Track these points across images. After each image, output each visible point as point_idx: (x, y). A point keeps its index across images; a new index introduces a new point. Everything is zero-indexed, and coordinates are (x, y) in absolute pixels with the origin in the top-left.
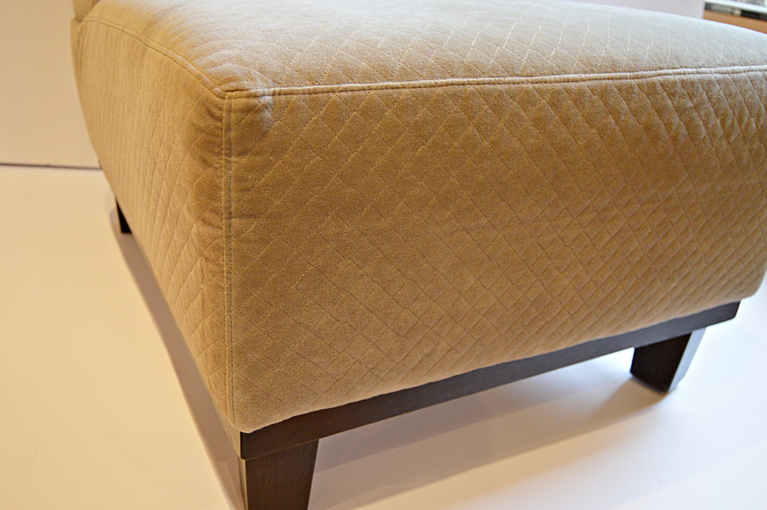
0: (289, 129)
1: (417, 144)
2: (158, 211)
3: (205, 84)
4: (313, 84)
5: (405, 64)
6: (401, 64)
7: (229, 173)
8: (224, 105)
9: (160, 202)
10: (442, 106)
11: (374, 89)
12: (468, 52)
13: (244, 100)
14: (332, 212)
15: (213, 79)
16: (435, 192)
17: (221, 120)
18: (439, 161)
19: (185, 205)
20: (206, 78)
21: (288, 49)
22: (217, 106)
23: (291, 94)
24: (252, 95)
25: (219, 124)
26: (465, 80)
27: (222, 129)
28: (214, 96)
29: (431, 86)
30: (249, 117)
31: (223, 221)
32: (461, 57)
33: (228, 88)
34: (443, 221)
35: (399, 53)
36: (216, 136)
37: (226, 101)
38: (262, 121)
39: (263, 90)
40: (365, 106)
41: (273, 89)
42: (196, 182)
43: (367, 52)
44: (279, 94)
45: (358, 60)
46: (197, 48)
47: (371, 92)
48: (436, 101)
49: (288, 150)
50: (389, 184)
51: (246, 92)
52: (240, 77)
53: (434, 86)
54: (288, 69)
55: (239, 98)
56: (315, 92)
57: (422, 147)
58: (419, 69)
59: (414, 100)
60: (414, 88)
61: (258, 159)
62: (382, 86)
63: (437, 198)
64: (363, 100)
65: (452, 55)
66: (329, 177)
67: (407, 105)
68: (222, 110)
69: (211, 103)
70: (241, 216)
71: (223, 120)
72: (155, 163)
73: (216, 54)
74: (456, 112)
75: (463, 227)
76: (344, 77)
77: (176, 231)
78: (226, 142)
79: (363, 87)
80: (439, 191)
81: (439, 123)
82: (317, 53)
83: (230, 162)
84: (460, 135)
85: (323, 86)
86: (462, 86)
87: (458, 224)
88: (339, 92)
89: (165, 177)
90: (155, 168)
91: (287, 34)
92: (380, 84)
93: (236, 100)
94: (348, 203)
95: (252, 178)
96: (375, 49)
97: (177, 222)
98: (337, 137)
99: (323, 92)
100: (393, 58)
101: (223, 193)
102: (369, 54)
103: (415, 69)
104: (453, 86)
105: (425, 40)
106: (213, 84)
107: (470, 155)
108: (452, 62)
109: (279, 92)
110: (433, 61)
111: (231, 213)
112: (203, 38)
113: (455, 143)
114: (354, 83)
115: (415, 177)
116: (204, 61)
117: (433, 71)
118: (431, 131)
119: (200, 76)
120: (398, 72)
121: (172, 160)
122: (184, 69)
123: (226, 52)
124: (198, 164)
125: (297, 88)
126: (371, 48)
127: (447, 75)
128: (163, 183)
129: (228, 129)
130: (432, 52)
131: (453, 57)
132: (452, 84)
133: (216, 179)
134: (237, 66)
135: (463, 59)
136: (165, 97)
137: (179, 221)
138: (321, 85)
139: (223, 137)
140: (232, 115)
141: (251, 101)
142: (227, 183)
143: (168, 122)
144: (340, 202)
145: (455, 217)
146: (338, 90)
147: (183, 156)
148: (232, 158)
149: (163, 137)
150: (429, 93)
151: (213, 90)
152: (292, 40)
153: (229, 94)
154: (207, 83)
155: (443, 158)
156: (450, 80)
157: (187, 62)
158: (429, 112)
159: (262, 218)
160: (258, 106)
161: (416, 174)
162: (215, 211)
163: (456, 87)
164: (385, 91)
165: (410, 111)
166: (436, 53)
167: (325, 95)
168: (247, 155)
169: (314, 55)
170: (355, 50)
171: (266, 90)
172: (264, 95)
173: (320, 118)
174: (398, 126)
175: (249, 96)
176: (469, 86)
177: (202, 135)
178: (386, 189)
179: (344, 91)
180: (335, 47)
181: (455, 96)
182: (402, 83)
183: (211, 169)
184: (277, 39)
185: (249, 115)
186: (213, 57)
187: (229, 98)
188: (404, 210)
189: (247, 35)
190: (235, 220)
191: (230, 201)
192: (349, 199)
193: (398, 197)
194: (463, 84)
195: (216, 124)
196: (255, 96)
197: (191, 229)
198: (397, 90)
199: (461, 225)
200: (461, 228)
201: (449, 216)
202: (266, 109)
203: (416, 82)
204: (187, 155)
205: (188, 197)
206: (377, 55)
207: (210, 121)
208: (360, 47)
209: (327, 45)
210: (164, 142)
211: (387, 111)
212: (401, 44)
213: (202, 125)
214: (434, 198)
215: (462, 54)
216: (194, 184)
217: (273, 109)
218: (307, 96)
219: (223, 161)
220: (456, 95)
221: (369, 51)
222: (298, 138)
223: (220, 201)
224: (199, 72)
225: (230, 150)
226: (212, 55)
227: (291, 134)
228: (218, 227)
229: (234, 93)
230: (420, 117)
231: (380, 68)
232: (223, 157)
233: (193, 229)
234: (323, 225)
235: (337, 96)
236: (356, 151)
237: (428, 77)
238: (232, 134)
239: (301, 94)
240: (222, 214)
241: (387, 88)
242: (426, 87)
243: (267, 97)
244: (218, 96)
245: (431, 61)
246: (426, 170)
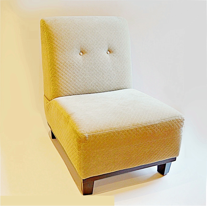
0: (90, 139)
4: (93, 133)
15: (81, 134)
26: (114, 130)
34: (111, 149)
38: (87, 139)
45: (99, 129)
49: (90, 142)
52: (84, 134)
54: (90, 132)
57: (108, 140)
60: (106, 132)
64: (99, 135)
69: (80, 137)
71: (82, 139)
73: (81, 129)
81: (110, 136)
84: (113, 138)
87: (114, 149)
88: (96, 134)
95: (85, 146)
98: (96, 140)
100: (103, 128)
101: (82, 147)
107: (115, 140)
110: (109, 128)
111: (82, 150)
127: (111, 130)
135: (113, 127)
141: (85, 137)
159: (86, 150)
165: (106, 135)
168: (85, 143)
171: (87, 135)
173: (94, 138)
181: (112, 133)
211: (103, 136)
219: (82, 144)
224: (79, 132)
239: (91, 135)
241: (103, 133)
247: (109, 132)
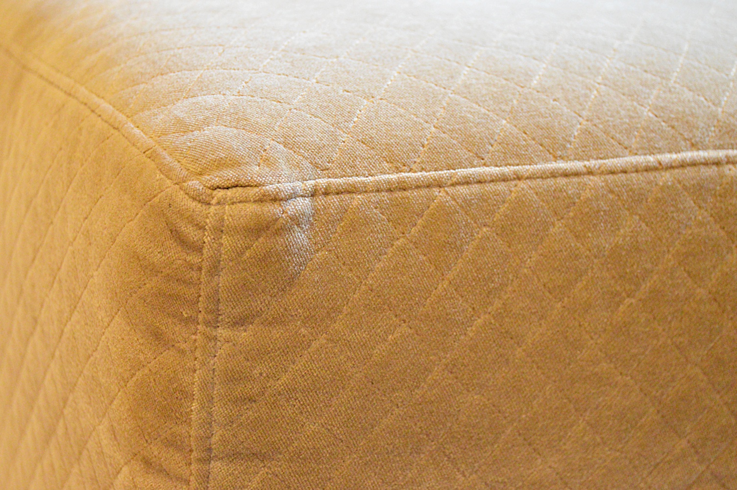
0: (344, 268)
1: (618, 294)
2: (34, 418)
3: (167, 171)
4: (398, 170)
5: (592, 121)
6: (585, 123)
7: (212, 362)
8: (207, 217)
9: (41, 401)
10: (672, 212)
11: (527, 178)
12: (724, 91)
13: (252, 208)
14: (431, 447)
15: (184, 161)
16: (655, 397)
17: (199, 250)
18: (664, 330)
19: (106, 421)
20: (169, 159)
21: (341, 92)
22: (191, 220)
23: (349, 192)
24: (270, 195)
25: (194, 259)
26: (721, 154)
27: (200, 269)
28: (187, 197)
29: (648, 169)
30: (260, 244)
31: (192, 467)
32: (710, 104)
33: (216, 181)
34: (669, 462)
35: (578, 98)
36: (188, 283)
37: (212, 209)
38: (288, 252)
39: (291, 185)
40: (506, 216)
41: (313, 182)
42: (134, 379)
43: (511, 96)
44: (326, 194)
45: (491, 114)
46: (142, 86)
47: (522, 184)
48: (657, 200)
49: (340, 312)
50: (555, 382)
51: (256, 189)
52: (242, 157)
53: (655, 169)
54: (345, 137)
55: (240, 202)
56: (403, 187)
57: (628, 301)
58: (621, 132)
59: (612, 201)
60: (613, 173)
61: (276, 333)
62: (544, 172)
63: (658, 412)
64: (504, 202)
65: (691, 99)
66: (426, 369)
67: (598, 211)
68: (202, 228)
69: (180, 213)
70: (234, 456)
71: (205, 251)
72: (35, 320)
73: (186, 102)
74: (701, 224)
75: (712, 474)
76: (464, 154)
77: (75, 470)
78: (208, 297)
79: (503, 175)
80: (662, 394)
81: (665, 249)
82: (404, 100)
83: (215, 338)
84: (711, 273)
85: (419, 174)
86: (714, 167)
87: (702, 468)
88: (453, 185)
89: (57, 353)
90: (34, 328)
91: (337, 57)
92: (539, 166)
93: (233, 207)
94: (466, 426)
95: (261, 374)
96: (526, 90)
97: (80, 453)
98: (447, 282)
99: (418, 187)
100: (566, 110)
101: (195, 405)
102: (515, 102)
103: (613, 132)
104: (696, 169)
105: (632, 68)
106: (185, 173)
107: (731, 316)
108: (693, 115)
109: (326, 189)
110: (651, 115)
111: (210, 449)
112: (154, 63)
113: (698, 291)
114: (485, 165)
115: (612, 365)
116: (162, 116)
117: (653, 135)
118: (648, 266)
119: (155, 151)
120: (577, 140)
121: (78, 322)
122: (116, 132)
123: (210, 99)
124: (141, 341)
125: (363, 179)
126: (519, 88)
127: (683, 143)
128: (52, 365)
129: (215, 269)
130: (648, 94)
131: (693, 104)
132: (694, 164)
133: (180, 376)
134: (235, 131)
135: (714, 108)
136: (68, 187)
137: (85, 452)
138: (415, 172)
139: (202, 286)
140: (225, 240)
141: (265, 209)
142: (205, 386)
143: (75, 239)
144: (449, 425)
145: (697, 452)
146: (449, 182)
147: (107, 320)
148: (220, 330)
149: (59, 269)
150: (643, 185)
151: (185, 184)
152: (348, 72)
153: (220, 193)
154: (171, 169)
155: (673, 324)
156: (689, 155)
157: (121, 117)
158: (643, 225)
159: (279, 460)
160: (281, 221)
161: (614, 360)
162: (174, 443)
163: (703, 169)
164: (551, 182)
165: (605, 223)
166: (658, 97)
167: (423, 192)
168: (252, 323)
169: (399, 105)
170: (484, 92)
171: (299, 185)
172: (293, 196)
173: (411, 242)
174: (577, 257)
175: (261, 200)
176: (731, 166)
177: (155, 279)
178: (548, 393)
179: (463, 184)
180: (440, 86)
181: (699, 190)
182: (586, 163)
183: (172, 352)
184: (317, 71)
185: (261, 240)
186: (180, 109)
187: (218, 203)
188: (586, 439)
189: (252, 59)
190: (218, 464)
191: (210, 423)
192: (469, 417)
193: (573, 411)
194: (717, 163)
195: (189, 258)
196: (276, 199)
197: (116, 476)
198: (575, 180)
199: (708, 467)
200: (708, 474)
201: (682, 449)
202: (298, 225)
203: (615, 161)
204: (117, 318)
205: (113, 407)
206: (532, 103)
207: (176, 254)
208: (494, 85)
209: (424, 83)
210: (60, 281)
211: (553, 225)
212: (580, 78)
213: (157, 258)
214: (652, 410)
215: (713, 97)
216: (131, 383)
217: (312, 224)
218: (385, 196)
219: (198, 337)
220: (701, 187)
221: (514, 94)
222: (363, 287)
223: (188, 422)
224: (150, 142)
225: (217, 312)
226: (179, 104)
227: (348, 278)
228: (179, 479)
229: (229, 193)
230: (625, 237)
231: (540, 132)
232: (200, 327)
233: (120, 477)
234: (410, 475)
235: (447, 193)
236: (486, 313)
237: (643, 148)
238: (223, 280)
239: (372, 191)
240: (191, 451)
241: (554, 175)
242: (637, 171)
243: (300, 200)
244: (194, 199)
245: (647, 113)
246: (634, 351)
247: (659, 167)
